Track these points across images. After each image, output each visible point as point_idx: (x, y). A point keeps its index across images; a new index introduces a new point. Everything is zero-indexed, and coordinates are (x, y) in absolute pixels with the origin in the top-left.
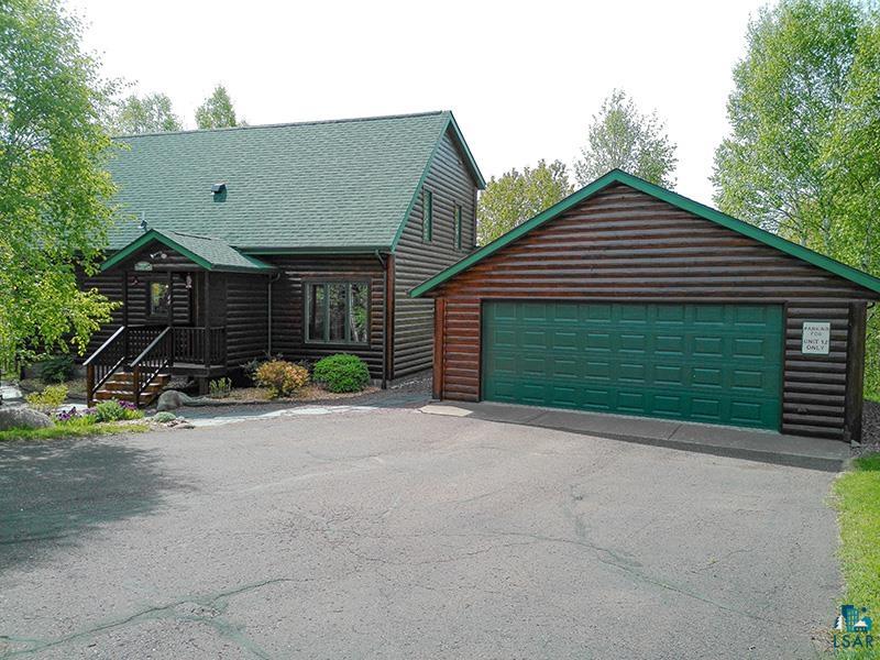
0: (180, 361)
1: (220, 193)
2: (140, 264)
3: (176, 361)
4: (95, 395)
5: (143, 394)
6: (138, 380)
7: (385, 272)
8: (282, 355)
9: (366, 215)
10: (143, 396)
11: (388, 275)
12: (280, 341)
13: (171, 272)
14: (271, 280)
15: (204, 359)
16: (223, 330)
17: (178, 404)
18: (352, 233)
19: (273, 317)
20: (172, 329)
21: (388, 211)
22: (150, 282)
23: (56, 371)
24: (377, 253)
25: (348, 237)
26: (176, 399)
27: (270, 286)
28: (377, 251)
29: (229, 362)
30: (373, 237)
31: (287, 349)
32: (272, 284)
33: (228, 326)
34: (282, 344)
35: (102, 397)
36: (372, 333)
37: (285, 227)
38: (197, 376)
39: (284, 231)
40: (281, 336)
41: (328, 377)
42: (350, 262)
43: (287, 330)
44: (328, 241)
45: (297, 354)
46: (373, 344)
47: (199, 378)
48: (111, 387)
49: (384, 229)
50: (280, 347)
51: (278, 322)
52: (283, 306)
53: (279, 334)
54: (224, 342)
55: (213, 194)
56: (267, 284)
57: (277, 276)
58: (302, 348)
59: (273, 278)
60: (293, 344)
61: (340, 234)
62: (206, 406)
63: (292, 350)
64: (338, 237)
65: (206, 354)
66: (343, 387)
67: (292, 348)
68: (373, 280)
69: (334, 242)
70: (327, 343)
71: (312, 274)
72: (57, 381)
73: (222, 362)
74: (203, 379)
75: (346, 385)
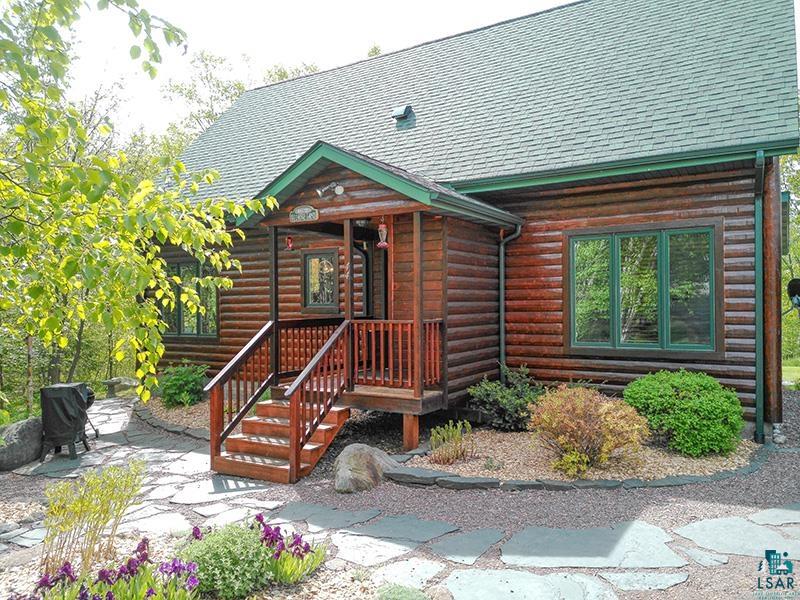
0: (368, 383)
1: (406, 118)
2: (299, 211)
3: (360, 382)
4: (223, 447)
5: (308, 447)
6: (298, 417)
7: (759, 203)
8: (528, 370)
9: (699, 100)
10: (307, 451)
11: (766, 207)
12: (520, 344)
13: (351, 220)
14: (504, 238)
15: (412, 379)
16: (440, 324)
17: (375, 477)
18: (683, 131)
19: (508, 303)
20: (352, 324)
21: (746, 86)
22: (306, 256)
23: (181, 388)
24: (760, 157)
25: (675, 138)
26: (371, 467)
27: (502, 248)
28: (760, 154)
29: (450, 383)
30: (740, 129)
31: (534, 359)
32: (506, 245)
33: (449, 317)
34: (524, 349)
35: (235, 448)
36: (727, 328)
37: (529, 144)
38: (399, 412)
39: (530, 149)
40: (523, 336)
41: (672, 421)
42: (669, 191)
43: (534, 325)
44: (632, 150)
45: (555, 368)
46: (729, 350)
47: (402, 415)
48: (250, 429)
49: (759, 114)
50: (522, 355)
51: (515, 310)
52: (525, 283)
53: (519, 332)
54: (442, 347)
55: (395, 121)
56: (498, 244)
57: (515, 231)
58: (564, 356)
59: (509, 235)
60: (546, 350)
61: (655, 135)
62: (434, 486)
63: (545, 360)
64: (653, 141)
65: (418, 369)
66: (706, 444)
67: (545, 356)
68: (726, 222)
69: (647, 150)
70: (618, 348)
71: (584, 221)
72: (181, 404)
73: (440, 385)
74: (411, 418)
75: (712, 440)
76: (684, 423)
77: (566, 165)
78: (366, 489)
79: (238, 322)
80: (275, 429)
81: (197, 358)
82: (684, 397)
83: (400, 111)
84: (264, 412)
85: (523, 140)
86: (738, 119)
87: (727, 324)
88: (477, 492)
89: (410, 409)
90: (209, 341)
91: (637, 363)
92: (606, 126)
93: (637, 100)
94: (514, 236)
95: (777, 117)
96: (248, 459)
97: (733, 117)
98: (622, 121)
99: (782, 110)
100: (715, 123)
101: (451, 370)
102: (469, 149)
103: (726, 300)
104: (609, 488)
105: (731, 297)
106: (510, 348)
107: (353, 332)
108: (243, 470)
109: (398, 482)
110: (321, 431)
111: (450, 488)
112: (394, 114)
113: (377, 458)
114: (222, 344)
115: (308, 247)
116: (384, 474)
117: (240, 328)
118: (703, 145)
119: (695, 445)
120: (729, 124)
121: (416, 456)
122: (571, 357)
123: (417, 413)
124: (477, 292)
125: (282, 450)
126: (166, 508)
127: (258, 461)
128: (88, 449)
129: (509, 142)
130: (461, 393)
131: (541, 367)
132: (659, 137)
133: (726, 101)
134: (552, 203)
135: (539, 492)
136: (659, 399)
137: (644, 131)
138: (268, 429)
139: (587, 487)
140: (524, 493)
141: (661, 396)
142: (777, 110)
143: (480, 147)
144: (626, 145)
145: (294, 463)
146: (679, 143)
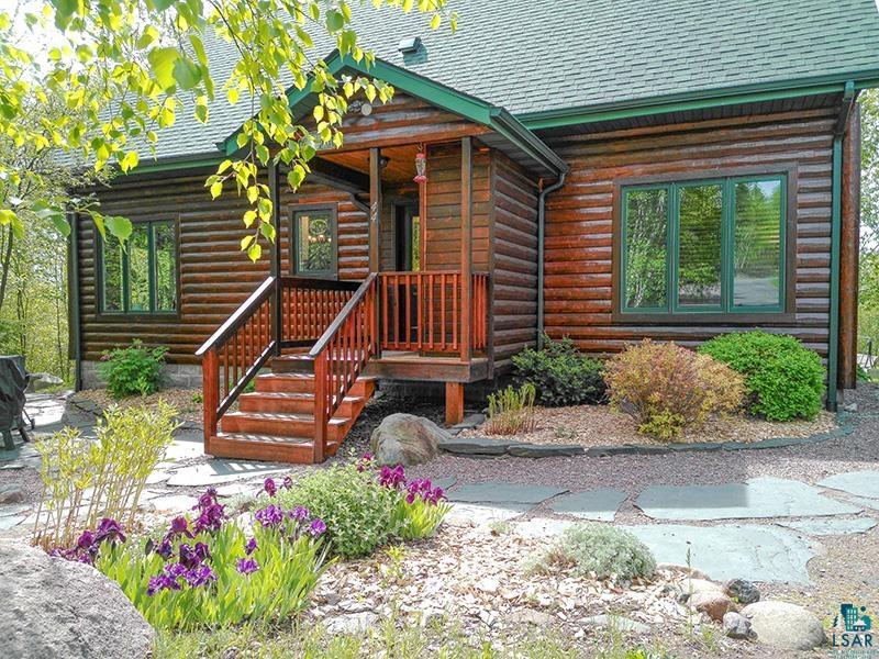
1: (415, 51)
3: (390, 347)
4: (218, 427)
5: (334, 421)
7: (838, 146)
8: (571, 341)
9: (769, 31)
10: (333, 425)
11: (845, 151)
12: (560, 312)
13: (379, 149)
14: (543, 188)
15: (459, 341)
16: (487, 278)
17: (430, 449)
18: (757, 62)
19: (547, 265)
20: (381, 277)
21: (824, 17)
22: (295, 212)
23: (134, 375)
24: (850, 89)
25: (750, 69)
26: (423, 436)
27: (542, 200)
28: (850, 85)
29: (497, 349)
30: (824, 60)
31: (576, 329)
32: (546, 197)
33: (496, 271)
34: (565, 318)
35: (233, 428)
36: (799, 286)
37: (576, 76)
38: (442, 380)
39: (578, 82)
40: (564, 303)
41: (758, 382)
42: (738, 133)
43: (577, 289)
44: (702, 82)
45: (602, 338)
46: (801, 311)
47: (445, 383)
48: (252, 406)
49: (842, 44)
50: (562, 325)
51: (556, 273)
52: (568, 242)
53: (560, 298)
54: (489, 305)
55: (401, 55)
56: (538, 195)
57: (558, 180)
58: (613, 324)
59: (550, 185)
60: (591, 317)
61: (726, 67)
62: (504, 456)
63: (589, 329)
64: (725, 73)
65: (465, 329)
66: (794, 406)
67: (589, 325)
68: (802, 169)
69: (720, 81)
70: (674, 313)
71: (639, 169)
72: (136, 393)
73: (484, 350)
74: (456, 386)
75: (800, 402)
76: (771, 384)
77: (626, 98)
78: (420, 462)
79: (205, 295)
80: (285, 404)
81: (151, 340)
82: (769, 356)
83: (408, 43)
84: (266, 385)
85: (567, 73)
86: (820, 50)
87: (799, 282)
88: (560, 460)
89: (455, 375)
90: (168, 318)
91: (697, 329)
92: (665, 58)
93: (698, 32)
94: (556, 186)
95: (863, 47)
96: (253, 438)
97: (812, 49)
98: (684, 52)
99: (868, 40)
100: (794, 55)
101: (497, 334)
102: (501, 83)
103: (798, 256)
104: (711, 450)
105: (805, 252)
106: (548, 317)
107: (381, 286)
108: (251, 451)
109: (457, 454)
110: (347, 403)
111: (525, 457)
112: (400, 47)
113: (428, 428)
114: (185, 322)
115: (297, 202)
116: (439, 447)
117: (208, 302)
118: (784, 75)
119: (783, 409)
120: (809, 55)
121: (464, 430)
122: (621, 324)
123: (463, 381)
124: (520, 247)
125: (298, 427)
126: (166, 491)
127: (266, 439)
128: (26, 440)
129: (550, 75)
130: (506, 362)
131: (585, 338)
132: (731, 69)
133: (802, 32)
134: (602, 148)
135: (633, 457)
136: (743, 359)
137: (711, 63)
138: (273, 404)
139: (685, 450)
140: (616, 458)
141: (744, 355)
142: (862, 41)
143: (515, 81)
144: (694, 77)
145: (320, 440)
146: (756, 75)
